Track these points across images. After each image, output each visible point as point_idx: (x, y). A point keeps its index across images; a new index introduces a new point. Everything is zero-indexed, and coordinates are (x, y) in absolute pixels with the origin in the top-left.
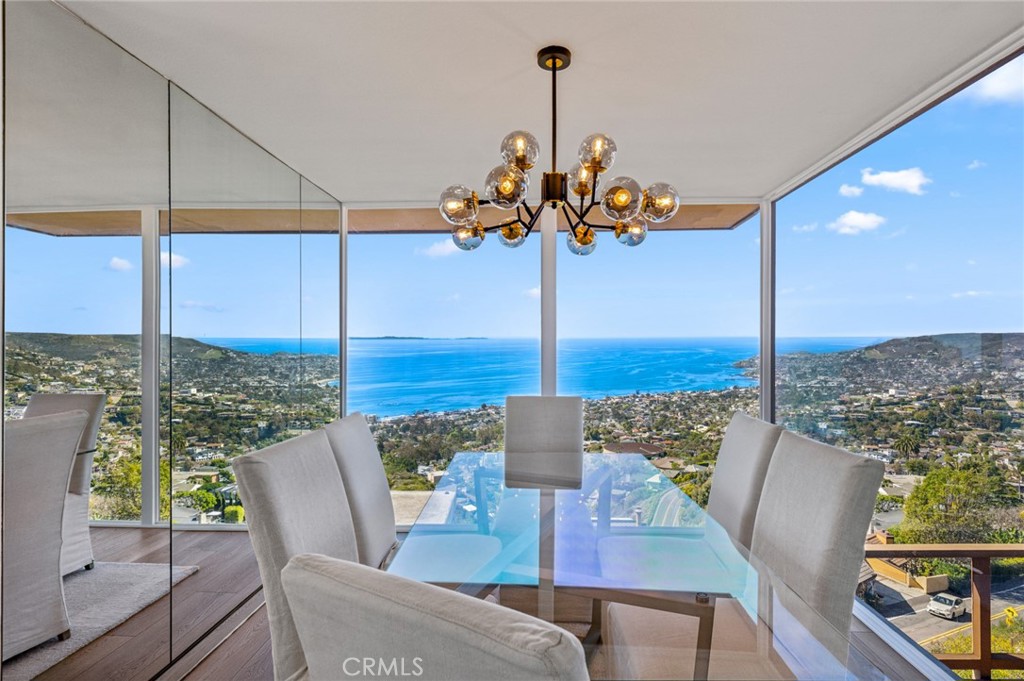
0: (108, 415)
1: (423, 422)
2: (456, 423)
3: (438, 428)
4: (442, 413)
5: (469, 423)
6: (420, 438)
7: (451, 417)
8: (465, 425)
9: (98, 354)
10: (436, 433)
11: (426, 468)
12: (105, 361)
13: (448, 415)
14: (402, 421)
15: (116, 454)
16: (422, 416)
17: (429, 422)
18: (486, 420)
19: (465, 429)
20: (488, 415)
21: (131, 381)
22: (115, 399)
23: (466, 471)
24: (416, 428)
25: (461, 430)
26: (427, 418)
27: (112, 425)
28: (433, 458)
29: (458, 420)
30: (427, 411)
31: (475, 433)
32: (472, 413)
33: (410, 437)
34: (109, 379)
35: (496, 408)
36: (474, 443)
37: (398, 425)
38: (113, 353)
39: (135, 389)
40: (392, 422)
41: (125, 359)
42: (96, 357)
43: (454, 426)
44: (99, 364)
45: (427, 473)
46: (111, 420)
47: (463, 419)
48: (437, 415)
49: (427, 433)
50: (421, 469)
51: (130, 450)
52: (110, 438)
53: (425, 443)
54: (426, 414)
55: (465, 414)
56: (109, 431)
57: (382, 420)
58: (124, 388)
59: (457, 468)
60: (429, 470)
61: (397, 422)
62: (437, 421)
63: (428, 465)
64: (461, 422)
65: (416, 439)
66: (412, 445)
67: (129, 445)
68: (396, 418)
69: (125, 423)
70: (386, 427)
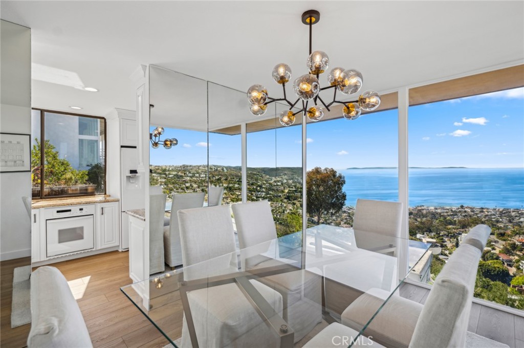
0: (284, 197)
1: (421, 212)
3: (430, 216)
4: (433, 208)
5: (451, 215)
6: (419, 220)
7: (439, 211)
8: (449, 216)
9: (281, 174)
10: (428, 218)
11: (422, 236)
12: (284, 177)
13: (437, 209)
15: (287, 210)
16: (420, 208)
17: (424, 212)
18: (463, 214)
19: (448, 218)
20: (465, 212)
21: (291, 185)
22: (286, 191)
23: (449, 242)
24: (417, 214)
25: (446, 218)
26: (423, 209)
27: (285, 200)
28: (426, 231)
29: (443, 212)
30: (423, 206)
31: (455, 221)
32: (453, 210)
33: (413, 218)
34: (285, 183)
35: (471, 208)
36: (454, 227)
38: (286, 174)
39: (292, 188)
41: (289, 176)
42: (281, 175)
43: (441, 216)
44: (282, 178)
45: (422, 238)
46: (285, 198)
47: (447, 212)
48: (430, 208)
49: (423, 217)
50: (418, 236)
51: (291, 210)
52: (285, 205)
53: (421, 223)
54: (423, 208)
55: (448, 209)
56: (284, 203)
58: (289, 187)
59: (442, 239)
60: (424, 237)
62: (429, 212)
63: (423, 234)
64: (446, 214)
65: (416, 220)
66: (414, 223)
67: (291, 208)
69: (290, 200)
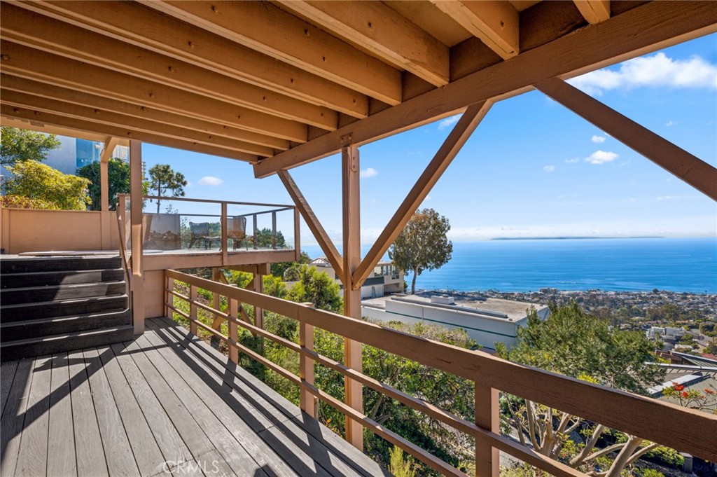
1: (595, 298)
2: (626, 301)
3: (609, 303)
4: (613, 293)
5: (639, 303)
6: (592, 308)
7: (621, 297)
8: (635, 303)
10: (605, 306)
13: (619, 294)
14: (578, 295)
16: (594, 293)
17: (601, 298)
18: (657, 302)
19: (635, 306)
20: (660, 298)
24: (589, 301)
25: (631, 307)
26: (599, 295)
29: (628, 299)
30: (599, 290)
31: (645, 311)
32: (643, 295)
35: (669, 294)
37: (574, 297)
40: (569, 295)
43: (624, 304)
47: (633, 299)
48: (609, 294)
49: (598, 305)
54: (598, 292)
55: (635, 295)
57: (562, 292)
61: (573, 296)
62: (607, 298)
64: (631, 301)
65: (588, 309)
68: (572, 292)
70: (564, 298)
